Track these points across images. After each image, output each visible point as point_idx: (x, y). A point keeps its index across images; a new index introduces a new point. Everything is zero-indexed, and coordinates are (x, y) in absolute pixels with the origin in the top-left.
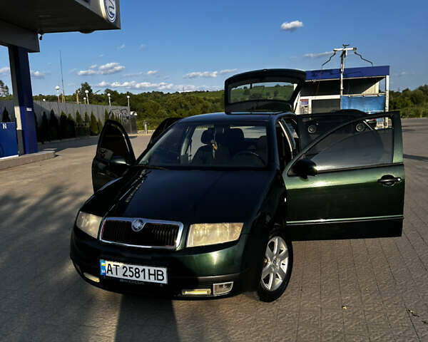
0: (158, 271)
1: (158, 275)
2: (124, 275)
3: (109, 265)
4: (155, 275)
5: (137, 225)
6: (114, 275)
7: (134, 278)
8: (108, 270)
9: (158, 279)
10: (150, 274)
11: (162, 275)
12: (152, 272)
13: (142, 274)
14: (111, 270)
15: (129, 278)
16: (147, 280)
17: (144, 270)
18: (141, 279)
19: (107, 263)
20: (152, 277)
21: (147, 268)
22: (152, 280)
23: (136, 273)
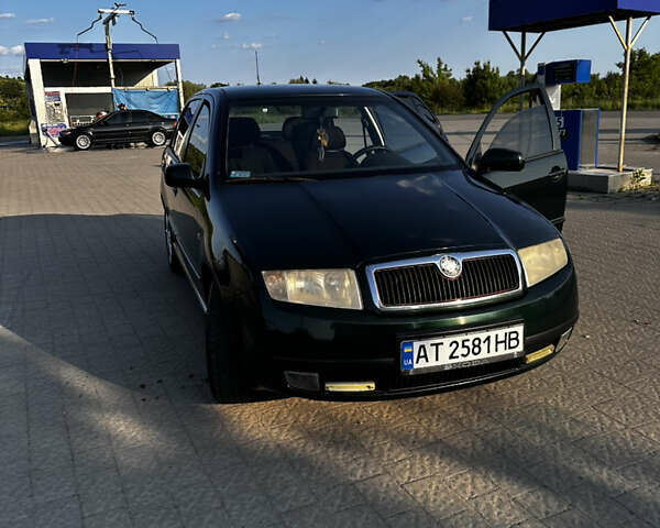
0: (510, 333)
1: (510, 340)
2: (451, 357)
3: (423, 346)
4: (505, 342)
5: (450, 267)
6: (432, 363)
7: (471, 357)
8: (419, 357)
9: (510, 348)
10: (497, 343)
11: (516, 339)
12: (501, 338)
13: (484, 346)
14: (425, 356)
15: (461, 359)
16: (493, 354)
17: (488, 338)
18: (484, 355)
19: (417, 345)
20: (501, 346)
21: (492, 334)
22: (502, 351)
23: (475, 346)
